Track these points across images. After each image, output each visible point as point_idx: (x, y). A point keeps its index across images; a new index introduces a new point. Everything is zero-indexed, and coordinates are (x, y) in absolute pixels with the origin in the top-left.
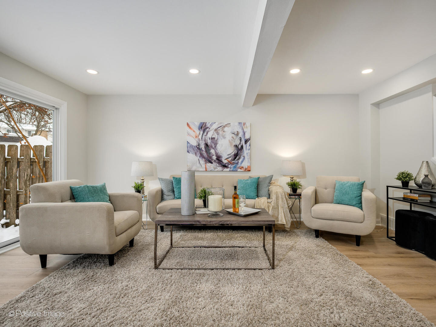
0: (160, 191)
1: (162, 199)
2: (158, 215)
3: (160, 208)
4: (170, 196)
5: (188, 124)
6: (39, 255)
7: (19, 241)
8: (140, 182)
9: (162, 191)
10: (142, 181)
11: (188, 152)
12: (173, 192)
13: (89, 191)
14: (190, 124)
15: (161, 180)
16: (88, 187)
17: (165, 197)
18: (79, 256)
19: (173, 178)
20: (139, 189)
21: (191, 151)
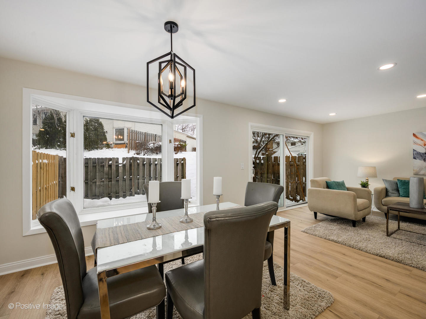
0: (385, 189)
1: (387, 195)
2: (383, 206)
3: (385, 201)
4: (394, 194)
5: (414, 135)
6: (313, 212)
7: (307, 203)
8: (365, 181)
9: (386, 189)
10: (367, 180)
11: (414, 158)
12: (398, 191)
13: (336, 184)
14: (417, 134)
15: (385, 181)
16: (335, 182)
17: (390, 194)
18: (339, 218)
19: (398, 180)
20: (365, 185)
21: (418, 158)
